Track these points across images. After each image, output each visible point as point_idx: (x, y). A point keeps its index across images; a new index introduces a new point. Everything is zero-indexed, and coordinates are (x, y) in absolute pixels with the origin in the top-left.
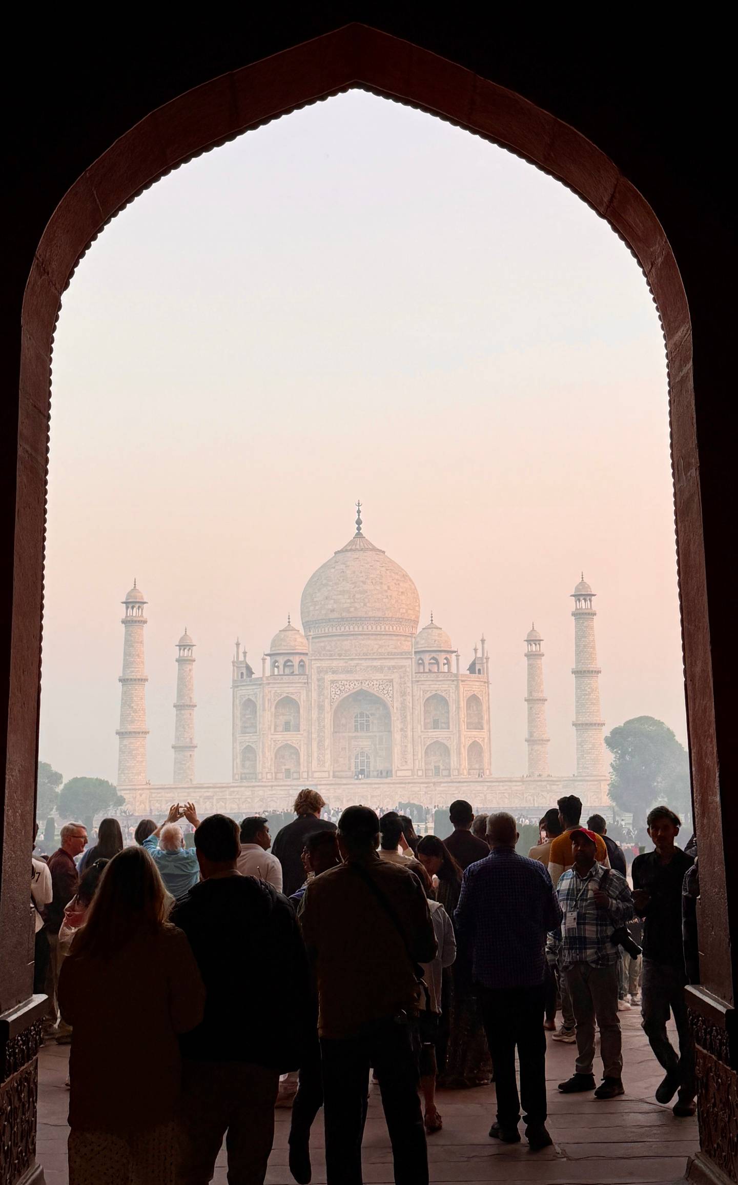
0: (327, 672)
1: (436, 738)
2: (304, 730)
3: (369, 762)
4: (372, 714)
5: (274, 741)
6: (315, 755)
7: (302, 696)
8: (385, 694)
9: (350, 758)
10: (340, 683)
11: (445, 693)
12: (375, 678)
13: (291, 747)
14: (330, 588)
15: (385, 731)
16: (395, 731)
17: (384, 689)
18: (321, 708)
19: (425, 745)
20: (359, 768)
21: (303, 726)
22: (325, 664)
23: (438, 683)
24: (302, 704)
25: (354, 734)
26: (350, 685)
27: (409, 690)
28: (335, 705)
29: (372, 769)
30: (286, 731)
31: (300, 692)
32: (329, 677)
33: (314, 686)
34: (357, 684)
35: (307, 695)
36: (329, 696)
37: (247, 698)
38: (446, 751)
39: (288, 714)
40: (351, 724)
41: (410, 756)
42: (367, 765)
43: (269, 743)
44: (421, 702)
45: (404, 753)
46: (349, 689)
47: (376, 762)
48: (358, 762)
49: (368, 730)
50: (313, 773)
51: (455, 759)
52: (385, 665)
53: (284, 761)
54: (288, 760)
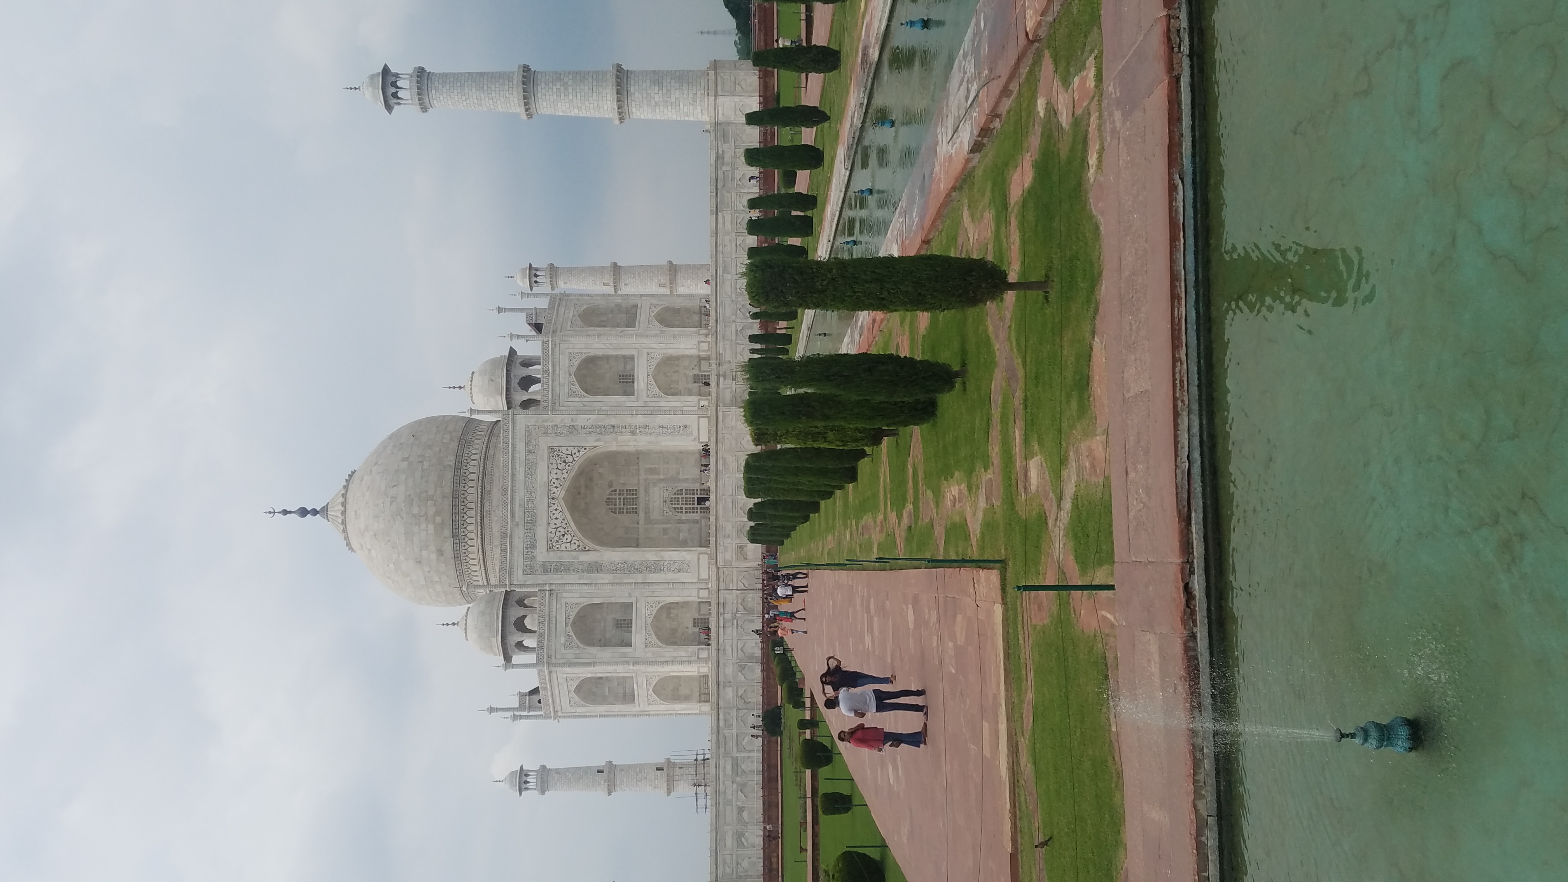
0: (534, 557)
1: (647, 378)
2: (630, 594)
3: (686, 490)
4: (610, 486)
5: (646, 646)
6: (671, 577)
7: (572, 600)
8: (574, 460)
9: (680, 522)
10: (552, 535)
11: (574, 360)
12: (546, 475)
13: (657, 618)
15: (638, 463)
16: (635, 443)
17: (564, 461)
18: (594, 568)
19: (659, 397)
20: (696, 506)
21: (624, 598)
22: (519, 560)
23: (557, 372)
24: (586, 600)
25: (642, 514)
26: (556, 518)
27: (568, 420)
28: (590, 544)
29: (697, 486)
30: (631, 627)
31: (566, 603)
32: (541, 554)
33: (556, 579)
34: (555, 507)
35: (571, 591)
36: (575, 553)
37: (575, 696)
38: (669, 362)
39: (603, 624)
40: (625, 519)
41: (676, 420)
42: (690, 494)
43: (649, 655)
44: (589, 399)
45: (671, 430)
46: (564, 519)
47: (686, 480)
48: (686, 508)
49: (635, 492)
50: (700, 581)
51: (682, 346)
52: (523, 459)
53: (679, 632)
54: (678, 624)
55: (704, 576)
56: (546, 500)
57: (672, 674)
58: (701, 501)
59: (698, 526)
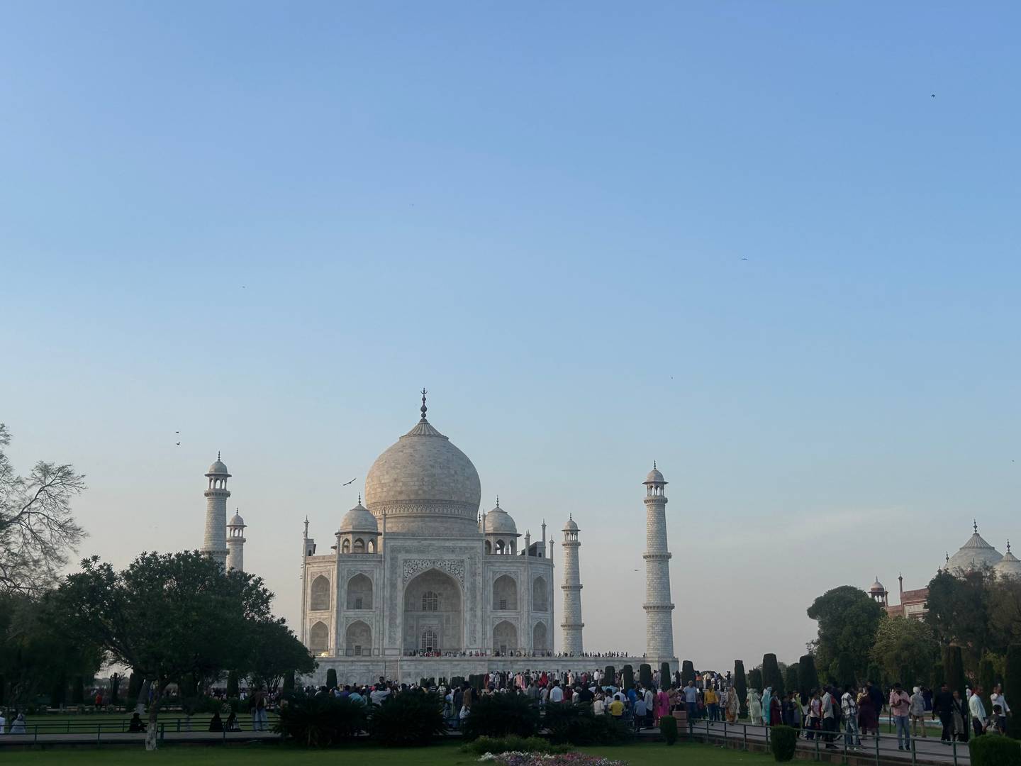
0: (400, 552)
1: (504, 618)
2: (377, 608)
3: (436, 640)
4: (439, 594)
5: (347, 617)
6: (387, 633)
7: (375, 574)
8: (456, 574)
9: (417, 638)
10: (413, 562)
11: (514, 574)
12: (448, 558)
13: (363, 624)
15: (452, 611)
16: (465, 610)
17: (455, 569)
19: (493, 625)
20: (426, 647)
21: (375, 604)
22: (398, 543)
24: (375, 582)
25: (422, 613)
26: (422, 564)
27: (479, 571)
28: (406, 585)
29: (438, 647)
30: (358, 609)
31: (373, 571)
32: (401, 557)
33: (387, 565)
34: (429, 564)
35: (380, 574)
36: (402, 575)
37: (318, 576)
38: (512, 631)
39: (360, 591)
40: (420, 602)
41: (479, 635)
42: (434, 642)
43: (342, 620)
44: (491, 583)
45: (473, 632)
46: (422, 568)
47: (442, 641)
48: (425, 640)
49: (435, 609)
50: (384, 649)
51: (522, 639)
52: (457, 545)
53: (354, 638)
54: (358, 637)
55: (387, 652)
56: (433, 558)
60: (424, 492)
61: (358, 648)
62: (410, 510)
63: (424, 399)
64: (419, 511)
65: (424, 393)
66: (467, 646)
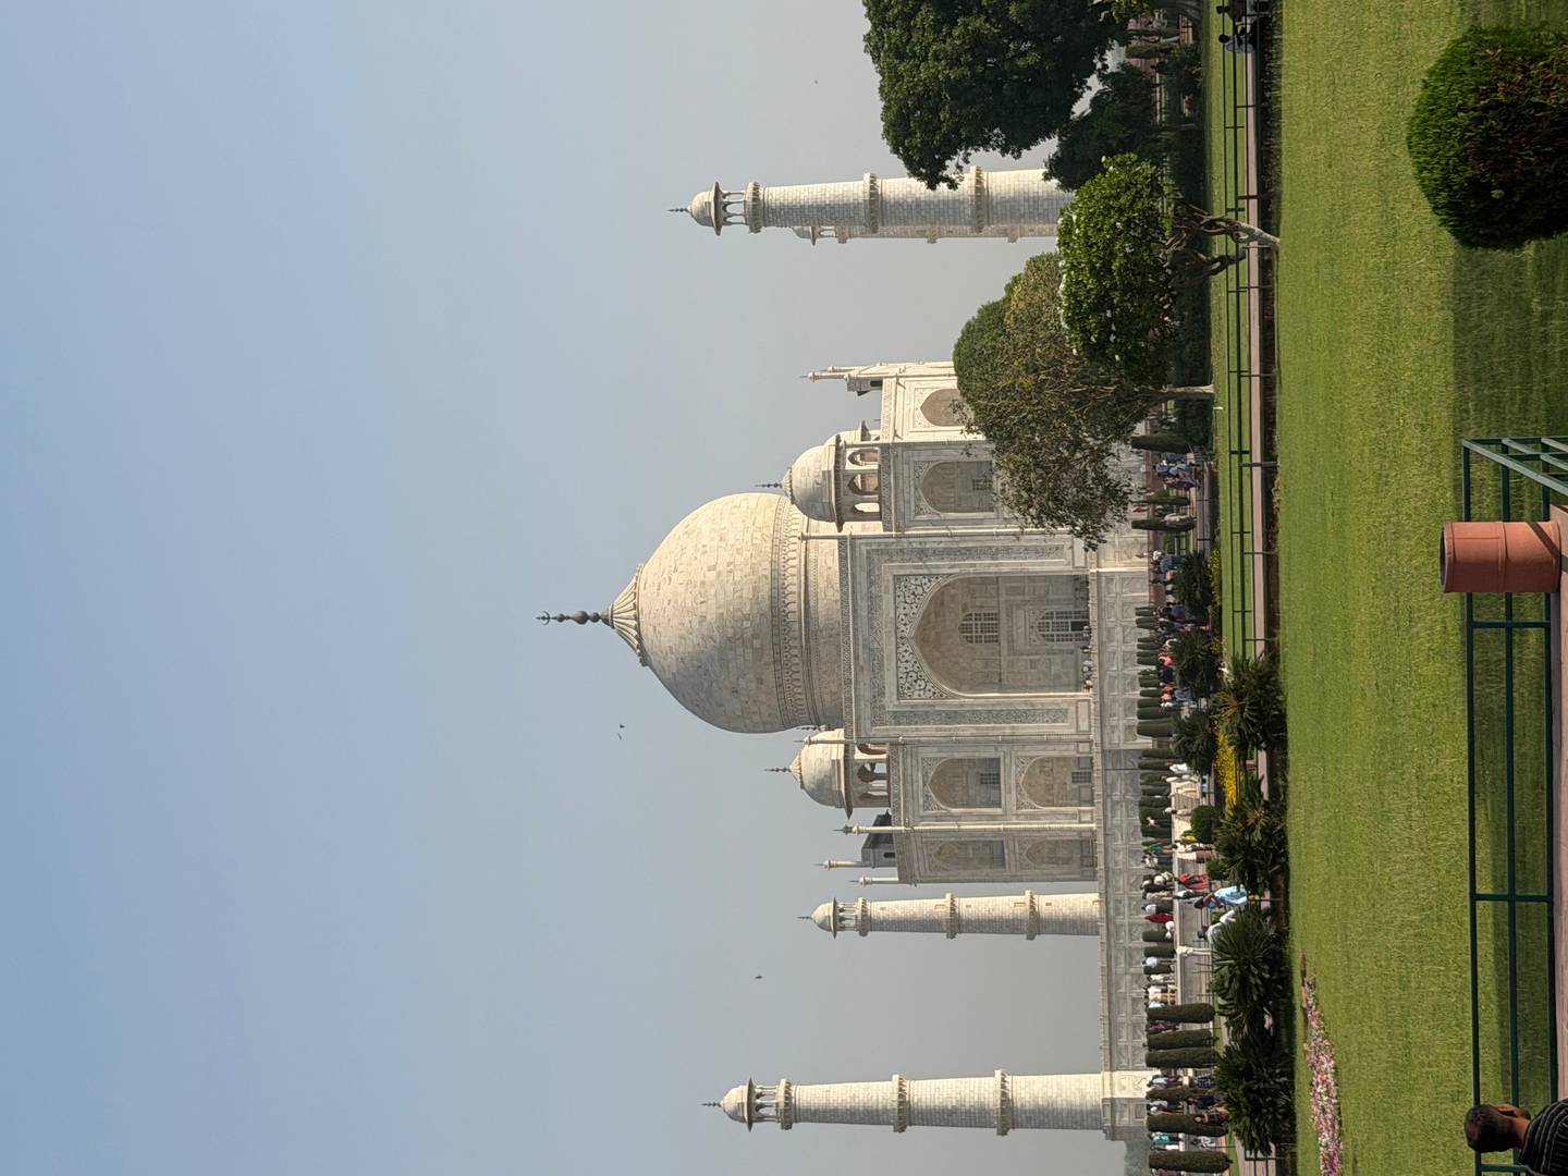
0: (882, 708)
2: (996, 750)
3: (1057, 613)
4: (964, 610)
5: (1018, 806)
6: (1045, 728)
7: (930, 755)
8: (924, 592)
9: (1053, 654)
10: (901, 681)
11: (920, 470)
12: (893, 612)
13: (1030, 775)
14: (714, 684)
15: (997, 581)
16: (996, 568)
17: (913, 594)
18: (953, 716)
20: (1070, 632)
21: (989, 753)
22: (867, 713)
23: (901, 484)
24: (946, 755)
25: (1004, 644)
26: (907, 661)
27: (915, 544)
28: (947, 687)
29: (1071, 608)
30: (999, 783)
31: (923, 760)
32: (890, 702)
33: (909, 732)
34: (905, 648)
35: (927, 745)
36: (930, 701)
37: (935, 859)
39: (964, 779)
40: (982, 649)
41: (1045, 541)
42: (1062, 618)
44: (939, 518)
45: (1039, 553)
46: (915, 662)
47: (1059, 602)
48: (1058, 635)
50: (1079, 732)
52: (865, 591)
53: (1055, 787)
54: (1054, 779)
55: (1084, 727)
56: (893, 639)
57: (1049, 838)
58: (1077, 626)
59: (1073, 657)
60: (755, 636)
61: (1076, 778)
62: (797, 660)
63: (561, 619)
64: (796, 643)
65: (549, 618)
66: (1068, 564)
